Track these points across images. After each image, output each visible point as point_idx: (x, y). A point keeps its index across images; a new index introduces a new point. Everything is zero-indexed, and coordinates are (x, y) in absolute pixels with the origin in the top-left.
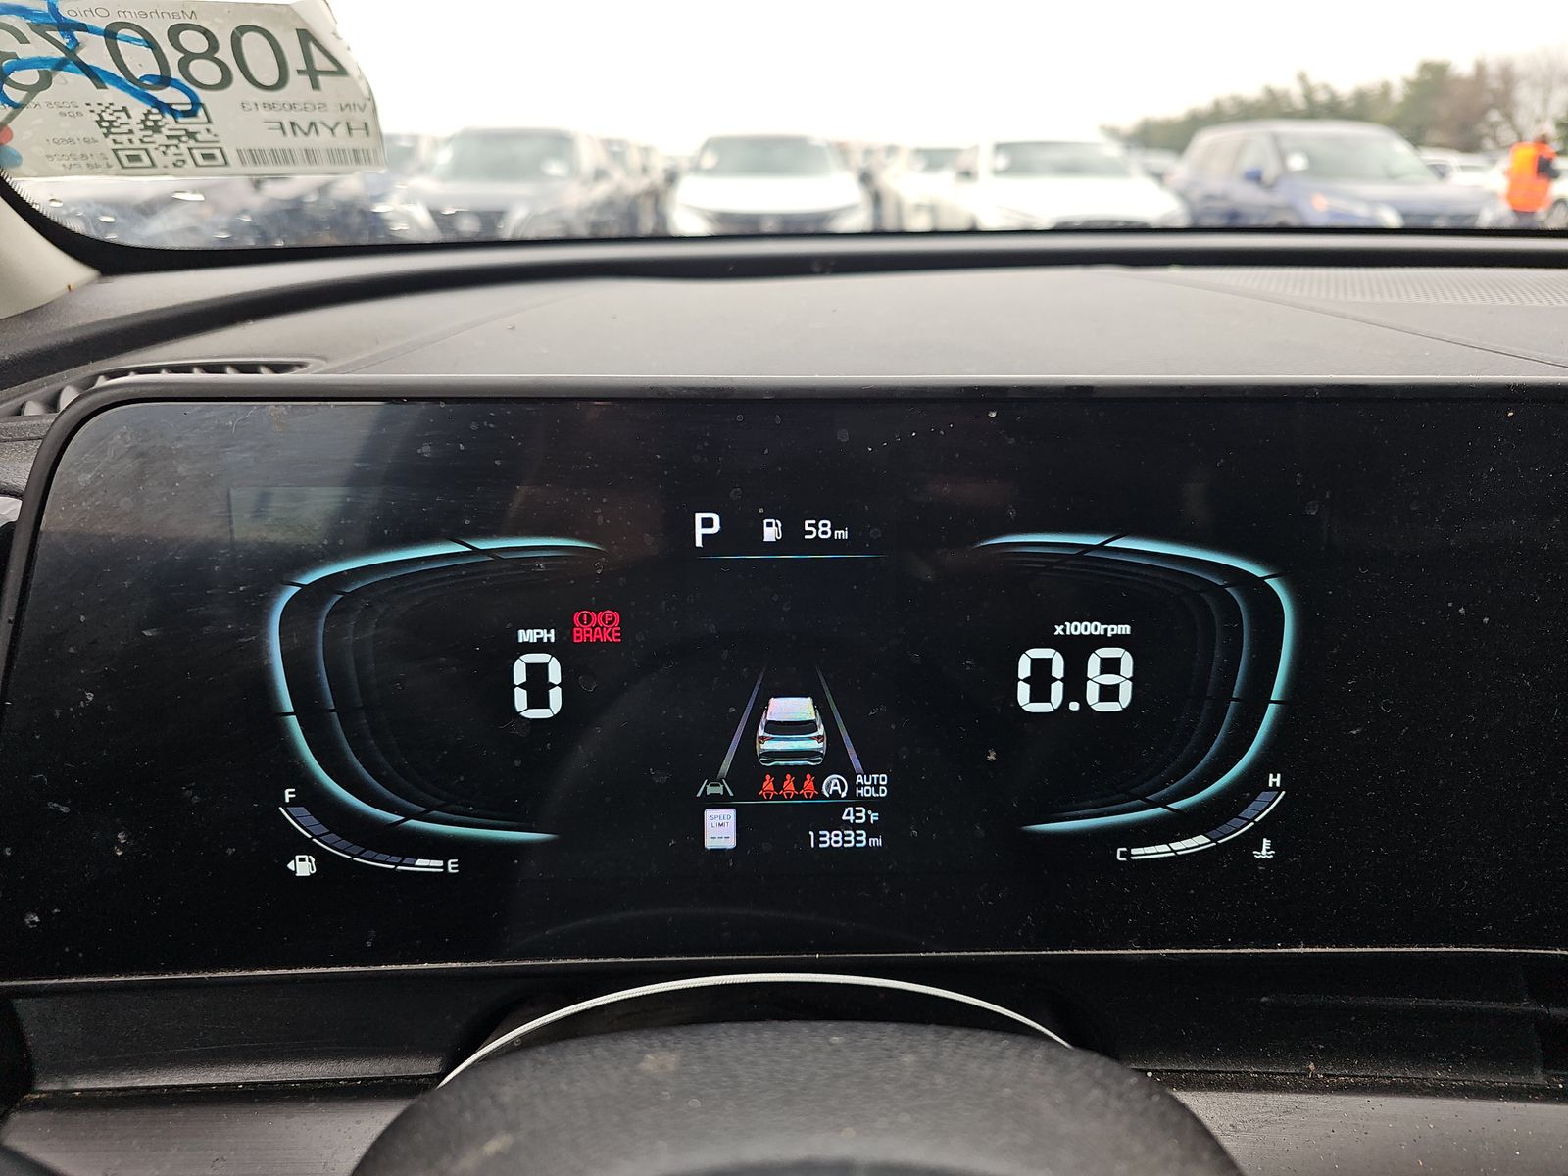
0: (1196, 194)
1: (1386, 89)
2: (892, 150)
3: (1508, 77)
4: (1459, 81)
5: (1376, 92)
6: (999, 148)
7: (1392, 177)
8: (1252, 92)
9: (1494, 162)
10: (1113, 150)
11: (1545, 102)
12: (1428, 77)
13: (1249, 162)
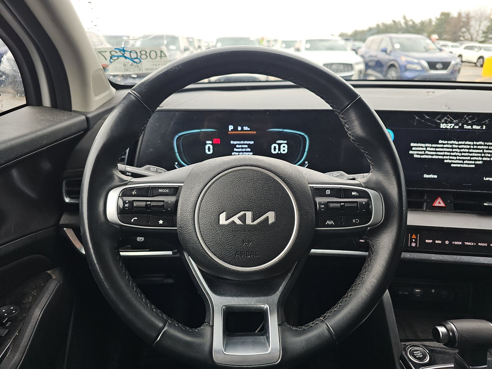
0: (367, 56)
1: (430, 21)
2: (276, 41)
3: (468, 17)
4: (453, 18)
5: (427, 22)
6: (307, 41)
7: (427, 50)
8: (389, 22)
9: (462, 44)
10: (342, 42)
11: (480, 26)
12: (443, 17)
13: (383, 46)
